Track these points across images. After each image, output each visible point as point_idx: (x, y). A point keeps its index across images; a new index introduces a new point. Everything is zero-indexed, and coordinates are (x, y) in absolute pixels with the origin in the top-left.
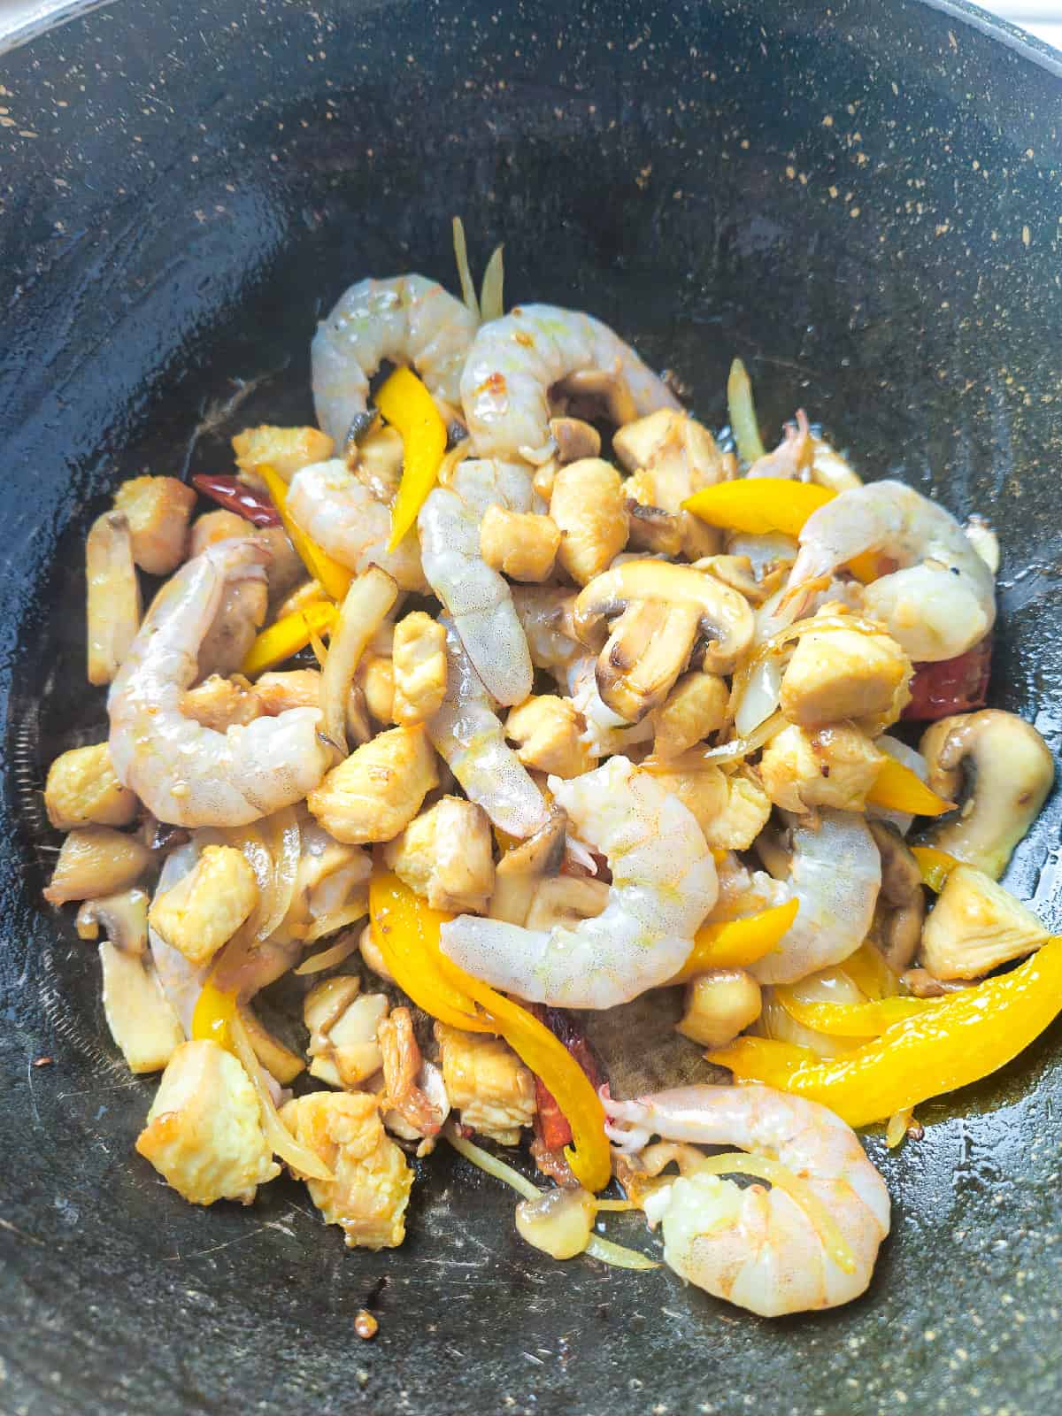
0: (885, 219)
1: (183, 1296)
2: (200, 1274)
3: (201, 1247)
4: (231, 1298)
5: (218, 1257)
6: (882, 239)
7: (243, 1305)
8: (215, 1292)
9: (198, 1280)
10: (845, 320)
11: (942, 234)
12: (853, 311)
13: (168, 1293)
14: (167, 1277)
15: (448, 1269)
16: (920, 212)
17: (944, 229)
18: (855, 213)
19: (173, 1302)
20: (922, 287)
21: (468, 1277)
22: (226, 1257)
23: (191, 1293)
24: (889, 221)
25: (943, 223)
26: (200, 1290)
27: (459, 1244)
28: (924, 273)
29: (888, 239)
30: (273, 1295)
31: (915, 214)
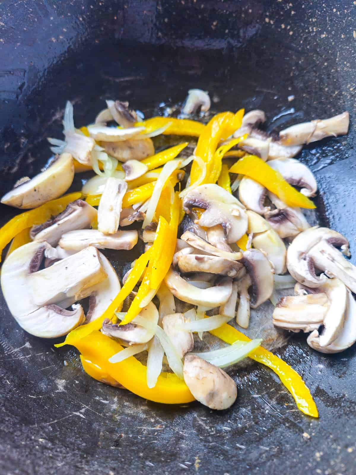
0: (302, 35)
1: (37, 441)
2: (44, 432)
3: (46, 421)
4: (57, 442)
5: (53, 426)
6: (301, 42)
7: (62, 445)
8: (51, 439)
9: (44, 435)
10: (289, 73)
11: (323, 38)
12: (292, 69)
13: (31, 440)
14: (31, 433)
15: (148, 430)
16: (315, 30)
17: (324, 36)
18: (291, 33)
19: (33, 443)
20: (317, 58)
21: (156, 433)
22: (56, 426)
23: (41, 440)
24: (304, 35)
25: (323, 34)
26: (44, 438)
27: (153, 420)
28: (318, 53)
29: (303, 41)
30: (75, 441)
31: (313, 32)
